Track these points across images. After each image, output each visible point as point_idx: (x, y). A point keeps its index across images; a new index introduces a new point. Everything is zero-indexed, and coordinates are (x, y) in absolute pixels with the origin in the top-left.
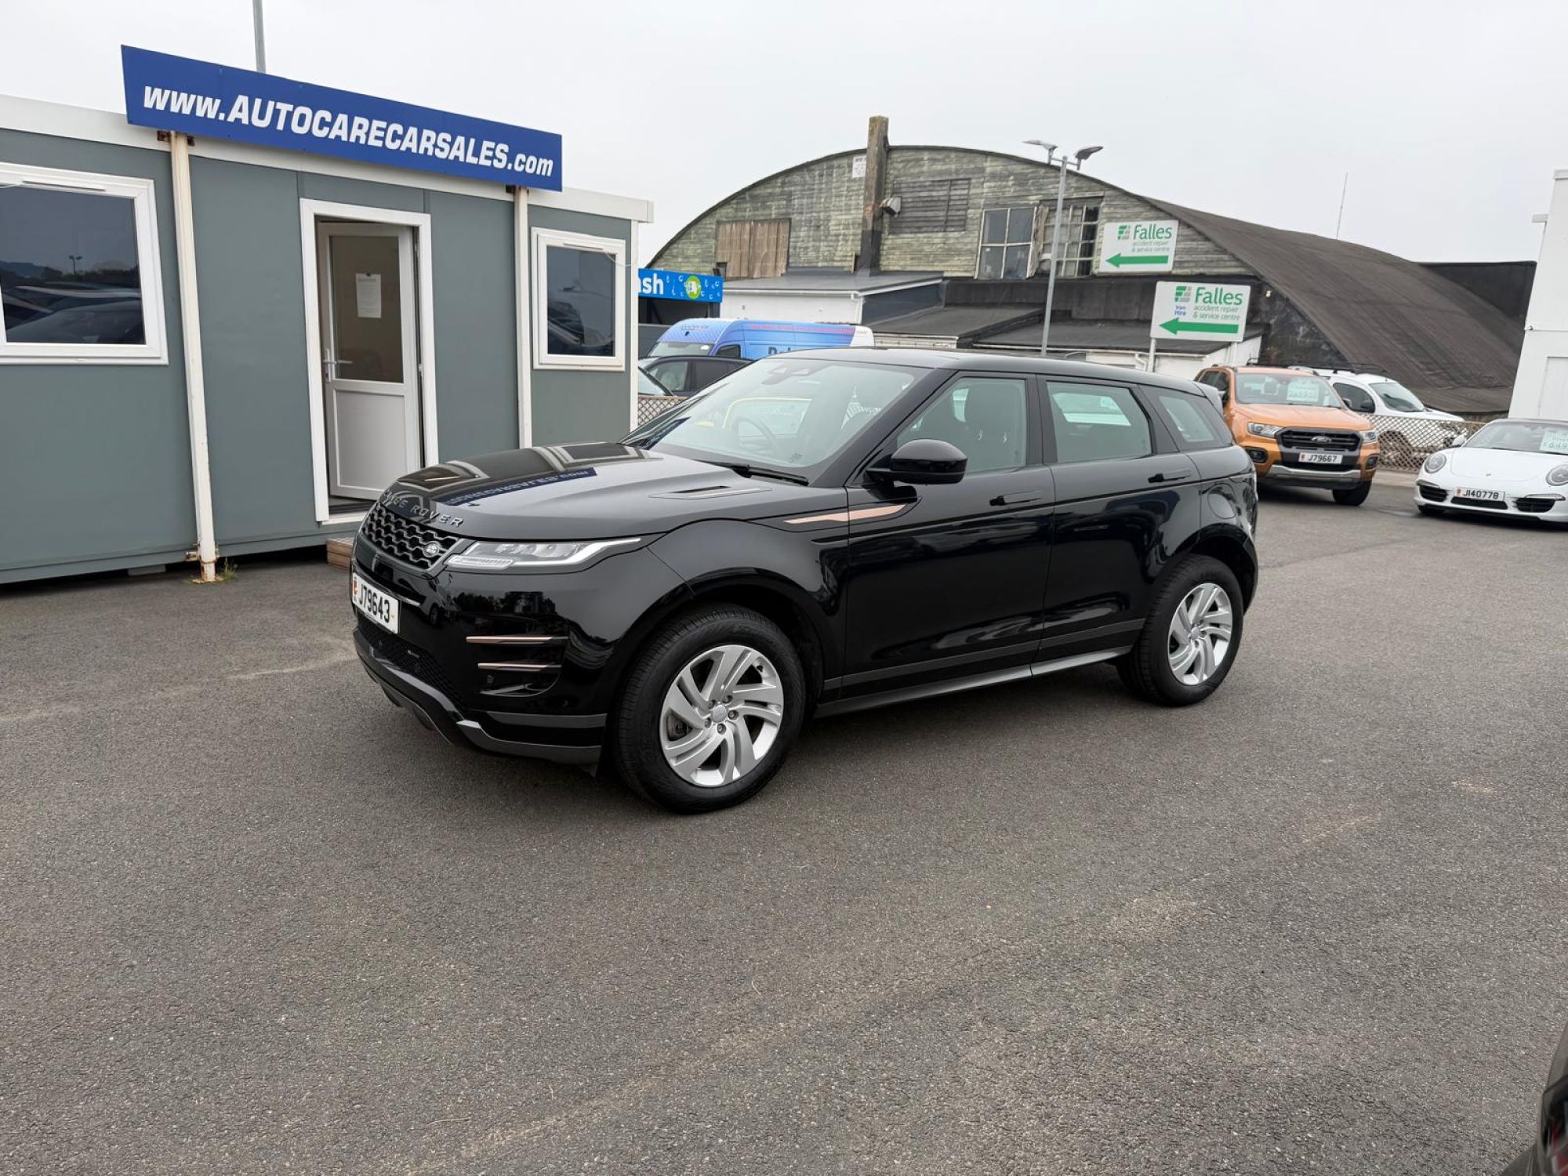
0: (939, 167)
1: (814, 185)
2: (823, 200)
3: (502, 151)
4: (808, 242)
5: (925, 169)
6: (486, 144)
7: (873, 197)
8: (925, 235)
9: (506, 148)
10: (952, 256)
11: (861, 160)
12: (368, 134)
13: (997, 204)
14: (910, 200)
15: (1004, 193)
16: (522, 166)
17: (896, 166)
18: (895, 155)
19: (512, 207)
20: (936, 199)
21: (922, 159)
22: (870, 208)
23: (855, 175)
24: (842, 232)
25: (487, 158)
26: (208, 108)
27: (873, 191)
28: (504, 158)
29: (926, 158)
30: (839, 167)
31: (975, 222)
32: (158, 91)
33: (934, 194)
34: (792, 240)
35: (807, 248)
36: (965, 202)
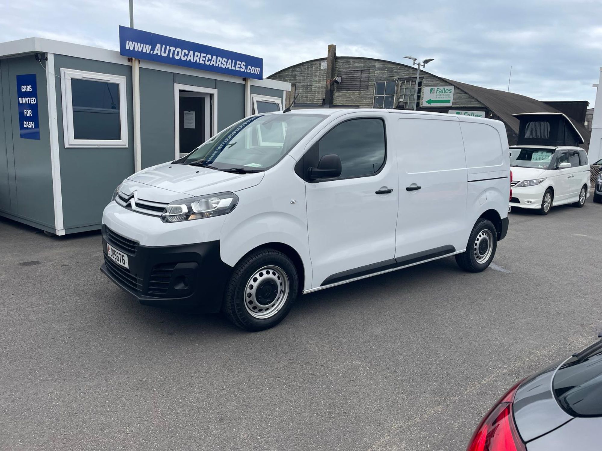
0: (356, 65)
1: (305, 71)
2: (309, 77)
3: (243, 65)
4: (303, 94)
5: (351, 66)
6: (238, 62)
7: (330, 77)
8: (351, 91)
9: (245, 64)
10: (363, 100)
11: (325, 62)
12: (200, 59)
13: (380, 80)
14: (345, 78)
15: (383, 75)
16: (250, 71)
17: (339, 65)
18: (339, 60)
19: (244, 86)
20: (356, 77)
21: (350, 62)
22: (329, 81)
23: (322, 68)
24: (317, 90)
25: (238, 67)
26: (147, 49)
27: (330, 74)
28: (244, 67)
29: (351, 61)
30: (316, 64)
31: (372, 87)
32: (131, 43)
33: (355, 75)
34: (296, 93)
35: (303, 96)
36: (367, 79)
